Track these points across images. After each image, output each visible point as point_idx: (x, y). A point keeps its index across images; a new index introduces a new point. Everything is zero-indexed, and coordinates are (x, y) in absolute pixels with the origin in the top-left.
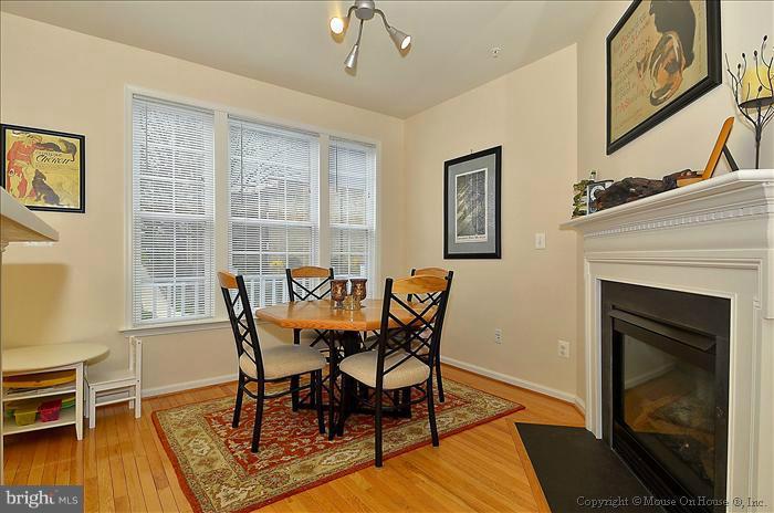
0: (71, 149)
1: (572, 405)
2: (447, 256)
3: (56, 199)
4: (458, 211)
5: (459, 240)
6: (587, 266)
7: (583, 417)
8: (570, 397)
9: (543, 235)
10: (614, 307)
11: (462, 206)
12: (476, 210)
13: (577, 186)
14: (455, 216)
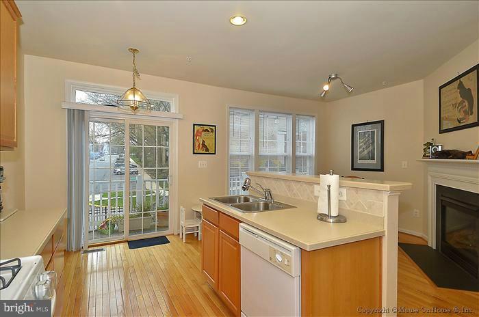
0: (212, 131)
1: (421, 238)
2: (353, 169)
3: (207, 150)
4: (360, 148)
5: (359, 162)
6: (430, 178)
7: (427, 242)
8: (420, 234)
9: (406, 163)
10: (442, 196)
11: (362, 146)
12: (370, 148)
13: (425, 145)
14: (358, 150)
